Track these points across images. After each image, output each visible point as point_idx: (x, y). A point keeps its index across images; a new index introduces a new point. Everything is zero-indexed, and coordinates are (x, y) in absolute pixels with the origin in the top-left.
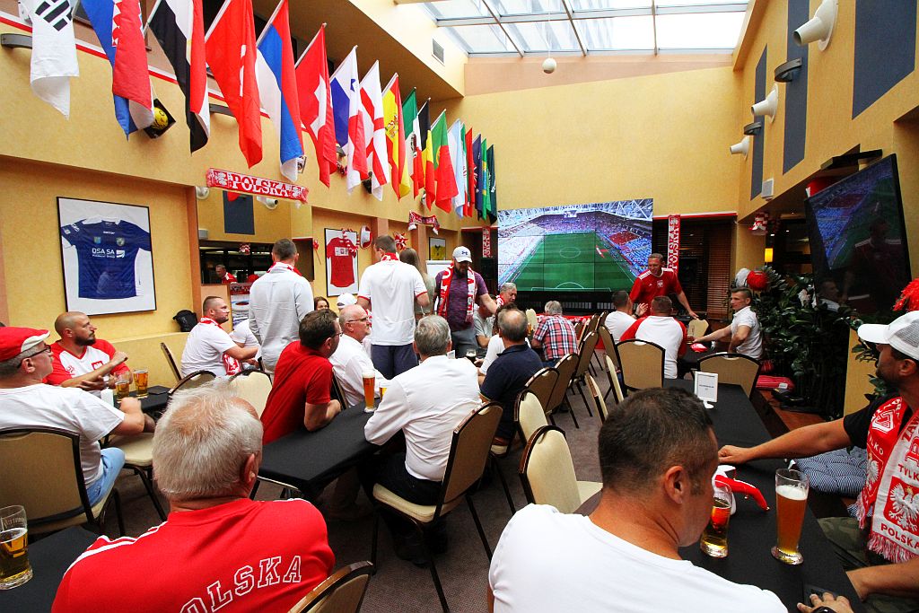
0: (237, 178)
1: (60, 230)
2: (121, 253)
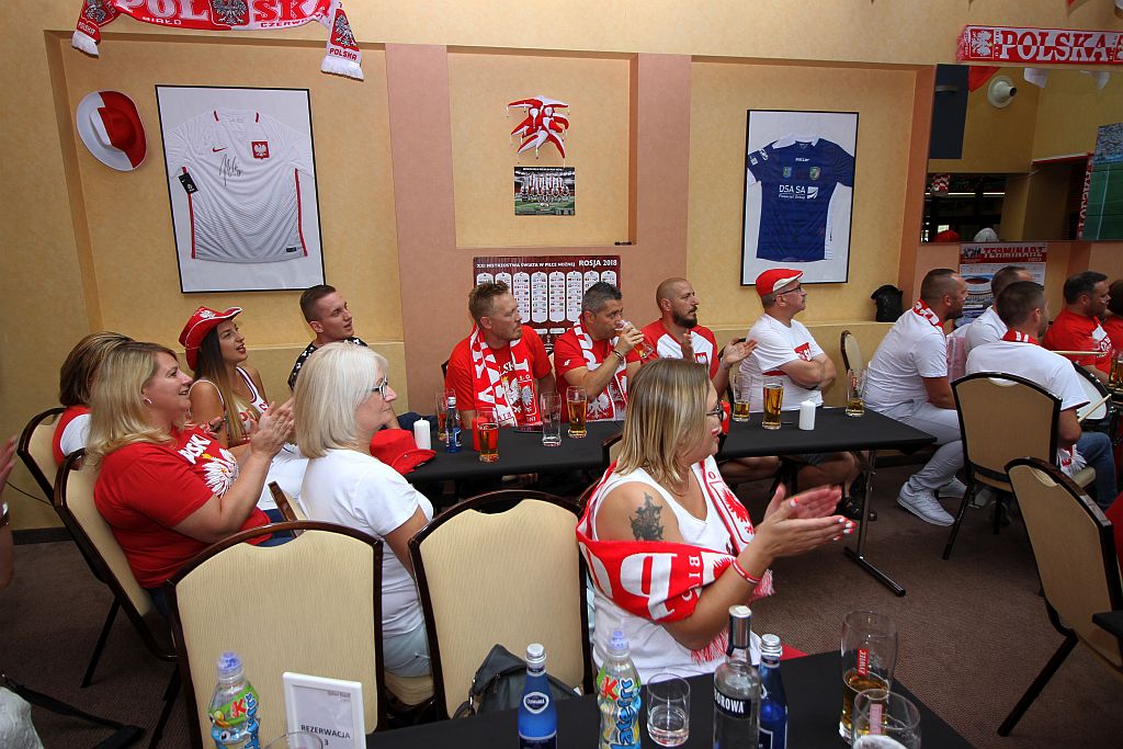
0: (1010, 37)
1: (747, 158)
2: (813, 191)
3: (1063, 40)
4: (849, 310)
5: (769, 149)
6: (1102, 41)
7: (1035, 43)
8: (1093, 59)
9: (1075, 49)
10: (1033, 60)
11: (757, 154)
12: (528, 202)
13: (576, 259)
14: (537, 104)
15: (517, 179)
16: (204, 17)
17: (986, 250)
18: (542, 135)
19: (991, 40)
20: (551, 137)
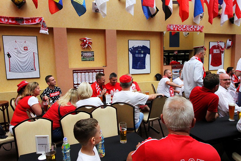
0: (177, 26)
1: (129, 49)
2: (142, 55)
3: (186, 27)
4: (151, 79)
5: (133, 47)
6: (194, 27)
7: (181, 27)
8: (192, 30)
9: (189, 28)
10: (181, 31)
11: (131, 48)
12: (84, 59)
13: (95, 70)
14: (86, 39)
15: (82, 54)
16: (14, 22)
17: (177, 66)
18: (87, 45)
19: (173, 27)
20: (89, 46)
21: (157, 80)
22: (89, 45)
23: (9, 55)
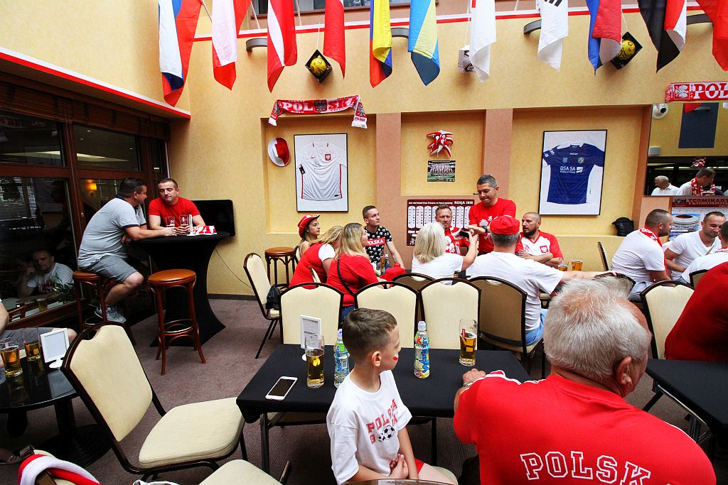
1: (543, 154)
2: (580, 169)
4: (601, 230)
5: (555, 149)
7: (717, 89)
10: (717, 98)
11: (548, 152)
12: (433, 176)
13: (453, 201)
14: (439, 134)
15: (429, 166)
16: (312, 109)
18: (440, 147)
19: (688, 89)
20: (444, 148)
21: (619, 234)
22: (446, 146)
23: (302, 169)
